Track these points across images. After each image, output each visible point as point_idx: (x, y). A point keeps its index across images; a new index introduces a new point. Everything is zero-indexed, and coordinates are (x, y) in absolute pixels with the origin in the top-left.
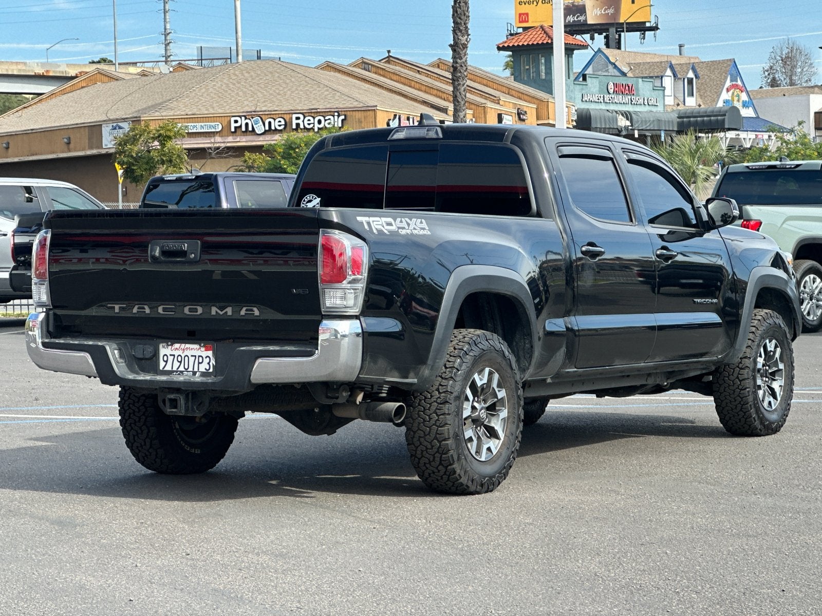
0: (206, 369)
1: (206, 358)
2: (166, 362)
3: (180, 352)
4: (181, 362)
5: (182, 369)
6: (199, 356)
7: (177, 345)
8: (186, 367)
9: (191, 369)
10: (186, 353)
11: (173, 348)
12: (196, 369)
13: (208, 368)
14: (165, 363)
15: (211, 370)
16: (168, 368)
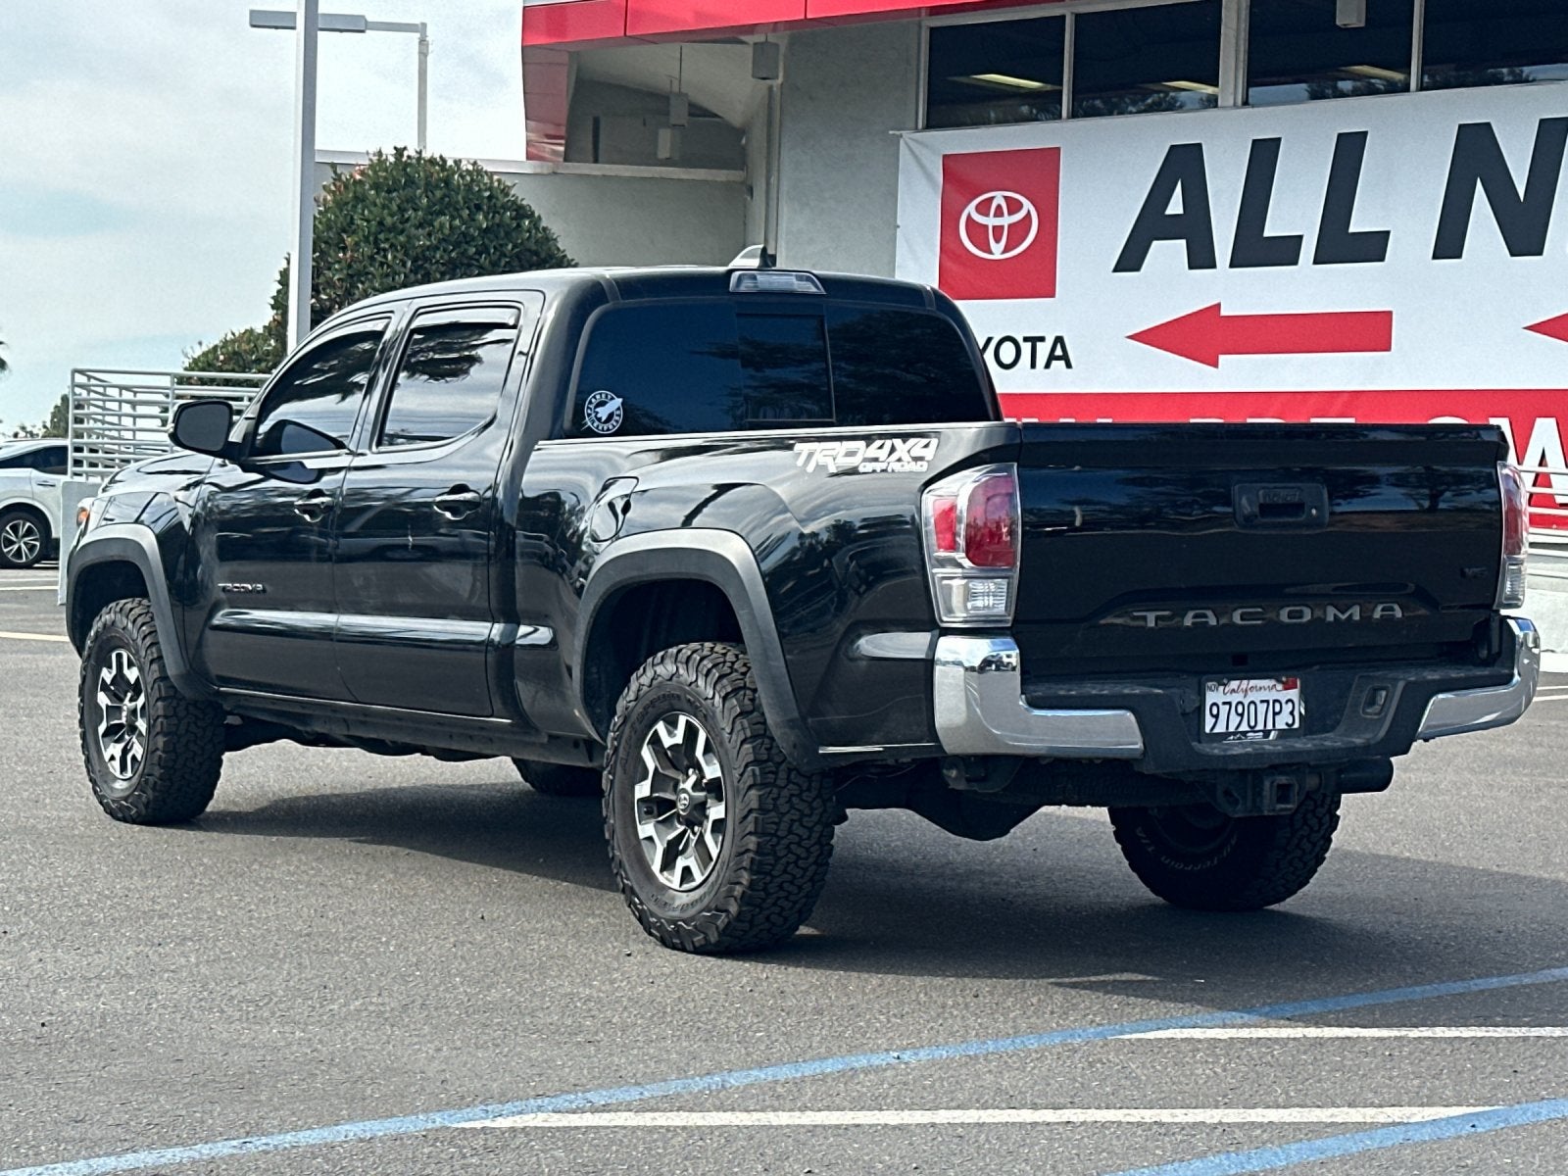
0: (1287, 724)
1: (1287, 702)
2: (1217, 717)
3: (1238, 697)
4: (1242, 715)
5: (1244, 727)
6: (1275, 701)
7: (1234, 684)
8: (1252, 724)
9: (1260, 726)
10: (1252, 696)
11: (1227, 689)
12: (1270, 726)
13: (1290, 722)
14: (1214, 720)
15: (1296, 725)
16: (1220, 728)
